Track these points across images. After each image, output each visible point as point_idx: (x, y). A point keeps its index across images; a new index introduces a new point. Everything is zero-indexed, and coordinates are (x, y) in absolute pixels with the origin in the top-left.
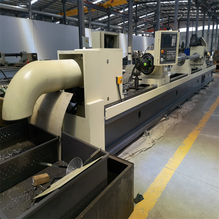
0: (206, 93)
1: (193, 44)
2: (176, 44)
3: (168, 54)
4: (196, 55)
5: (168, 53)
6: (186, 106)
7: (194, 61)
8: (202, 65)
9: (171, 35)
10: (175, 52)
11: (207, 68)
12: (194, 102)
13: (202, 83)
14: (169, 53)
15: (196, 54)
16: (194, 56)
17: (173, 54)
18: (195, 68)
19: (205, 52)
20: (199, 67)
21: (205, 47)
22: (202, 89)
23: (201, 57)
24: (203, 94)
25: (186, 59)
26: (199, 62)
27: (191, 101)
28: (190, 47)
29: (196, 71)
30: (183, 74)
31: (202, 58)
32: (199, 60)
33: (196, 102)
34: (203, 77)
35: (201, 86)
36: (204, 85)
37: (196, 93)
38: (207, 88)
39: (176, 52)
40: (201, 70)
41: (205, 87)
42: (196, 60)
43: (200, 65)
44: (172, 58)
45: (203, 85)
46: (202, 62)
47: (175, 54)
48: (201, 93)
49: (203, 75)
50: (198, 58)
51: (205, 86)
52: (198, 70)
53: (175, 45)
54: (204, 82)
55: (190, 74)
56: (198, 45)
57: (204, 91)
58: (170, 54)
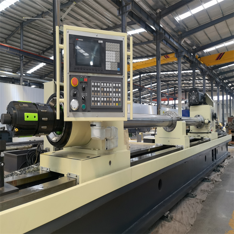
0: (221, 180)
1: (192, 102)
2: (120, 65)
3: (94, 91)
4: (199, 118)
5: (94, 86)
6: (182, 213)
7: (197, 127)
8: (211, 133)
9: (102, 42)
10: (118, 88)
11: (218, 138)
12: (198, 201)
13: (213, 160)
14: (97, 87)
15: (199, 116)
16: (196, 118)
17: (115, 92)
18: (200, 138)
19: (212, 114)
20: (206, 136)
21: (212, 106)
22: (214, 170)
23: (206, 121)
24: (216, 181)
25: (178, 120)
26: (204, 128)
27: (194, 197)
28: (190, 107)
29: (200, 141)
30: (174, 146)
31: (209, 122)
32: (205, 126)
33: (203, 201)
34: (214, 151)
35: (213, 165)
36: (217, 164)
37: (204, 180)
38: (222, 170)
39: (122, 88)
40: (209, 140)
41: (219, 168)
42: (201, 125)
43: (207, 133)
44: (110, 102)
45: (215, 164)
46: (209, 128)
47: (122, 92)
48: (212, 180)
49: (214, 148)
50: (203, 123)
51: (218, 166)
52: (204, 140)
53: (116, 69)
54: (216, 159)
55: (187, 147)
56: (200, 104)
57: (218, 175)
58: (103, 92)
